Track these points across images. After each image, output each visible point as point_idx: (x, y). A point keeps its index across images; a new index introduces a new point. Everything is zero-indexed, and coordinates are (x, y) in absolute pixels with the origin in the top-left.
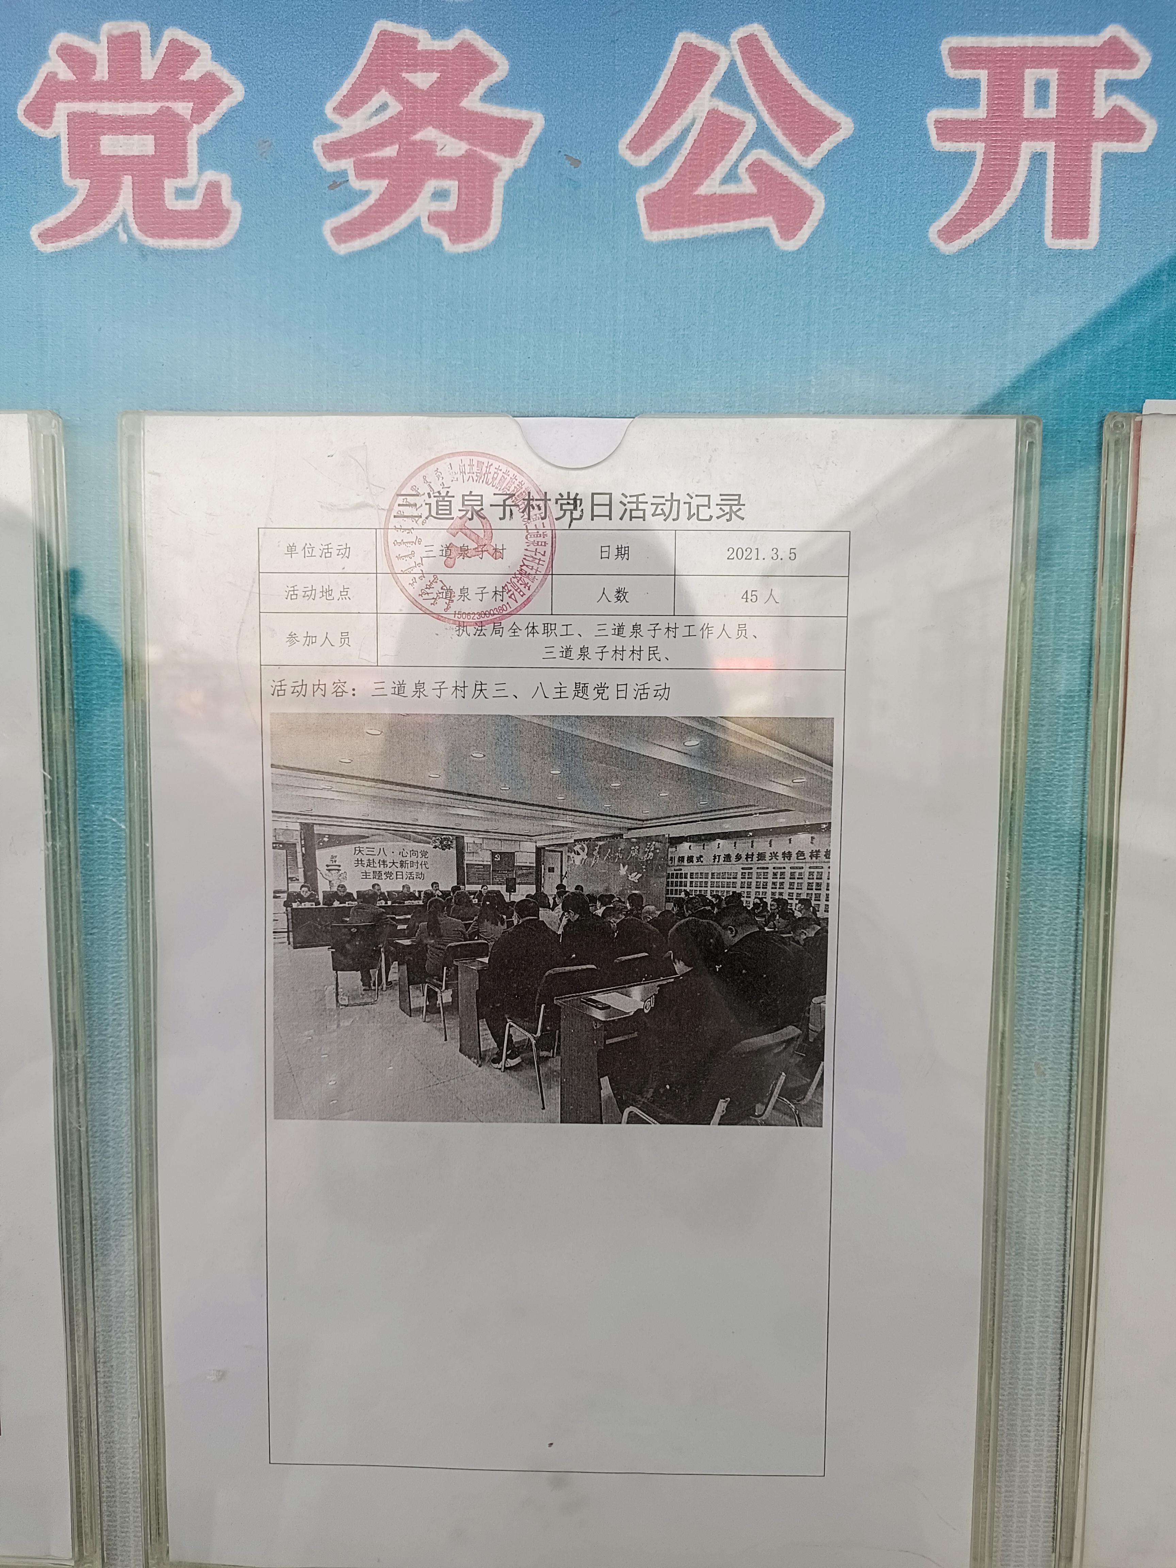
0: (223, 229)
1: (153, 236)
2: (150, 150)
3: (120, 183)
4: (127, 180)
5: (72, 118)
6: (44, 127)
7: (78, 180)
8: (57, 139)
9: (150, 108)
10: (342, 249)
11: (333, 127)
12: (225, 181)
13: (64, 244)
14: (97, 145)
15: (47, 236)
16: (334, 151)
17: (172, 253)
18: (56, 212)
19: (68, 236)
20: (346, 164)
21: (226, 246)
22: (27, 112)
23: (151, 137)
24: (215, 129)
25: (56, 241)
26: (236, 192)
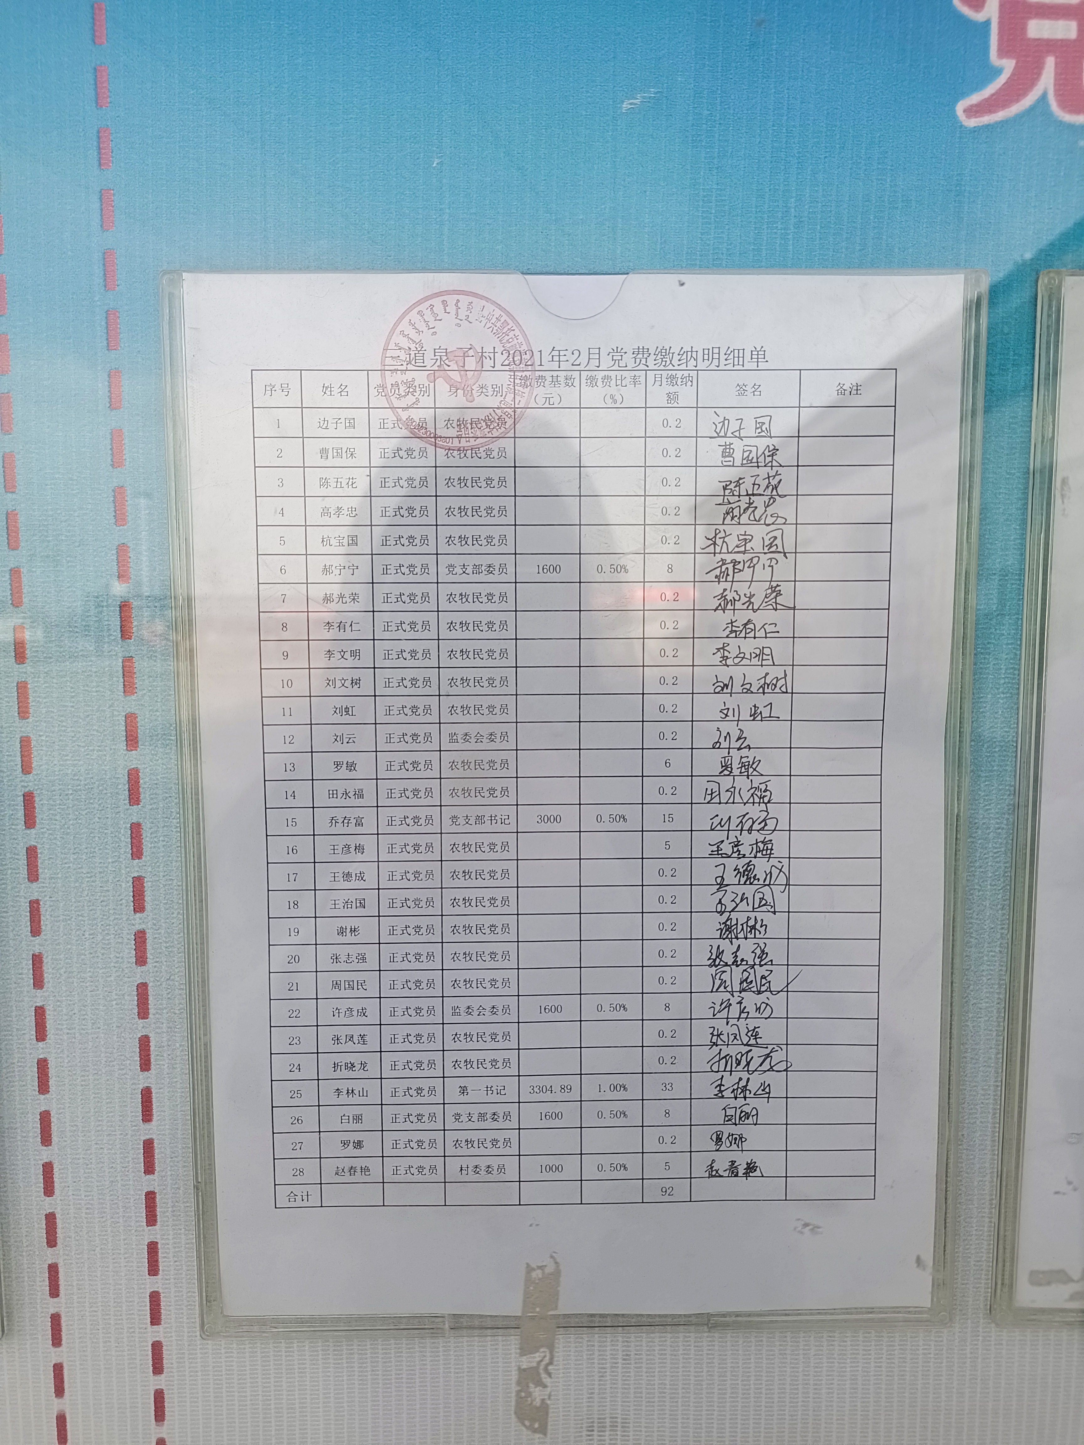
1: (1070, 112)
2: (1073, 35)
3: (1044, 63)
4: (1050, 62)
5: (1004, 4)
6: (977, 12)
7: (1004, 60)
8: (987, 23)
13: (986, 119)
14: (1024, 29)
15: (972, 111)
18: (981, 89)
19: (991, 112)
23: (1074, 23)
25: (979, 117)
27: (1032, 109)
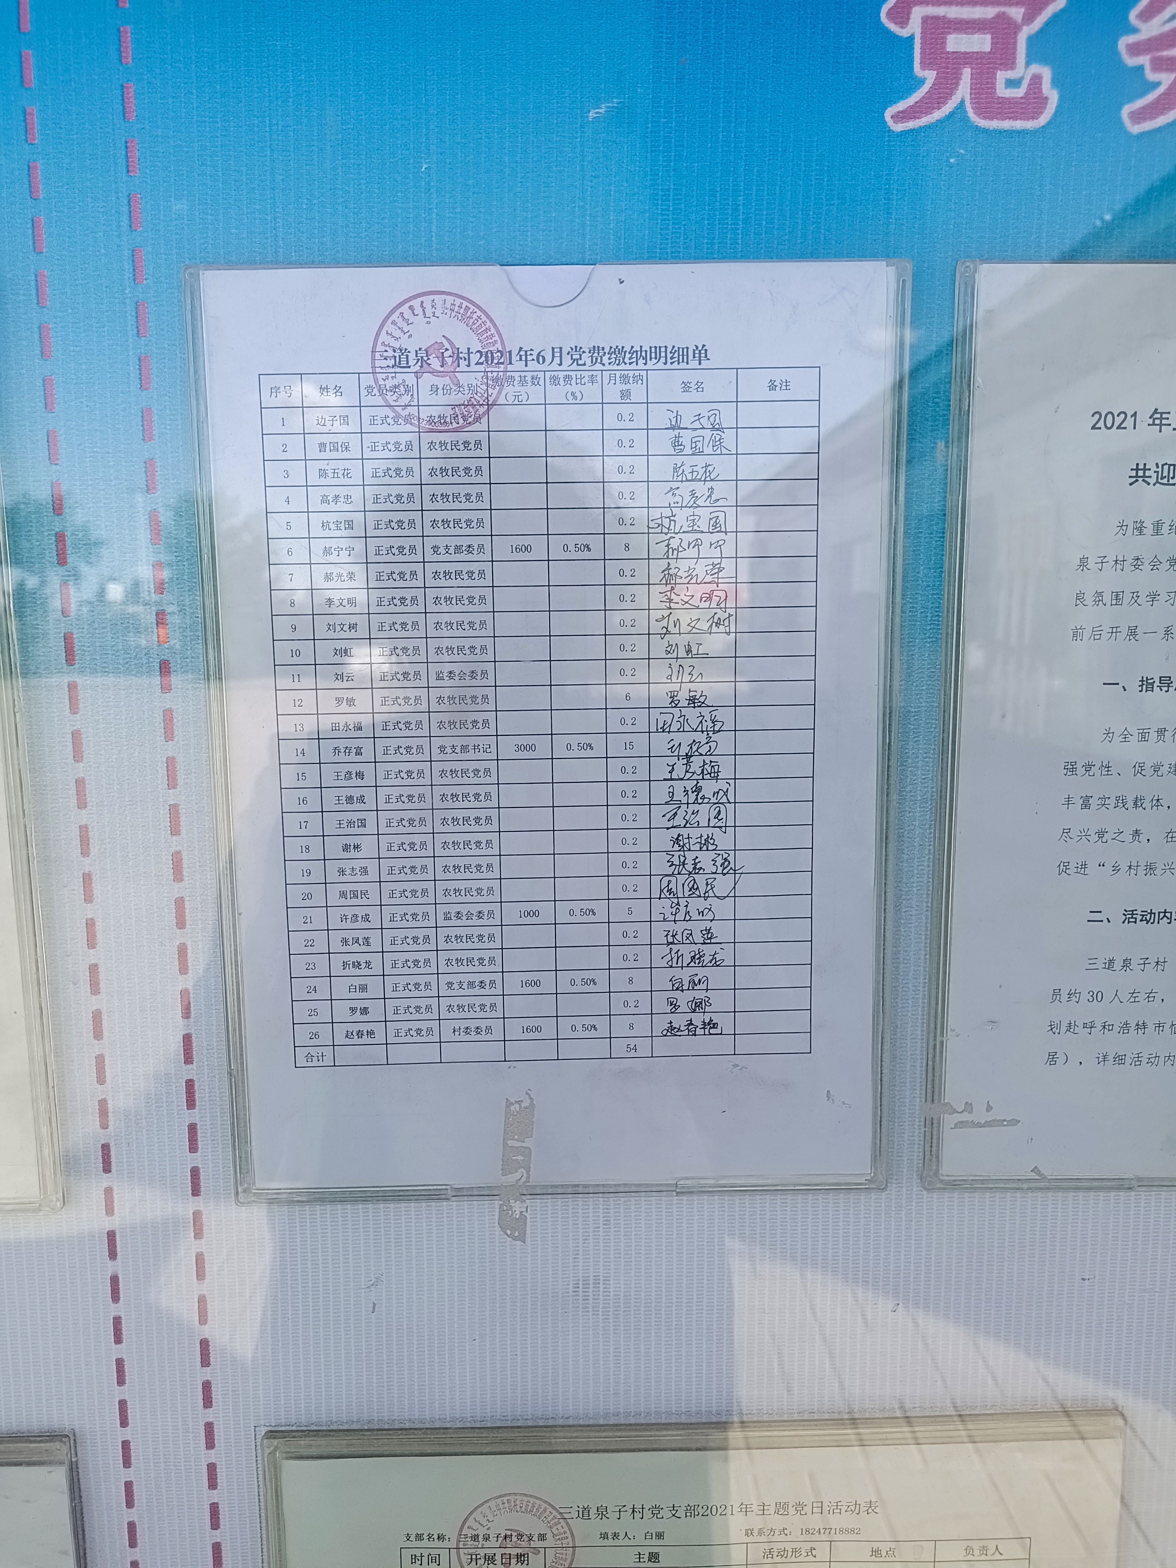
0: (1042, 113)
1: (985, 118)
2: (987, 48)
3: (961, 74)
4: (967, 72)
5: (926, 20)
6: (902, 28)
7: (927, 71)
8: (912, 38)
9: (989, 12)
10: (1136, 129)
11: (1135, 30)
12: (1046, 73)
13: (911, 124)
14: (944, 43)
15: (899, 117)
16: (1135, 49)
17: (1000, 132)
18: (907, 98)
19: (915, 118)
20: (1144, 60)
21: (1043, 127)
22: (889, 14)
23: (989, 37)
24: (1041, 31)
25: (905, 122)
26: (1055, 82)
27: (952, 114)
